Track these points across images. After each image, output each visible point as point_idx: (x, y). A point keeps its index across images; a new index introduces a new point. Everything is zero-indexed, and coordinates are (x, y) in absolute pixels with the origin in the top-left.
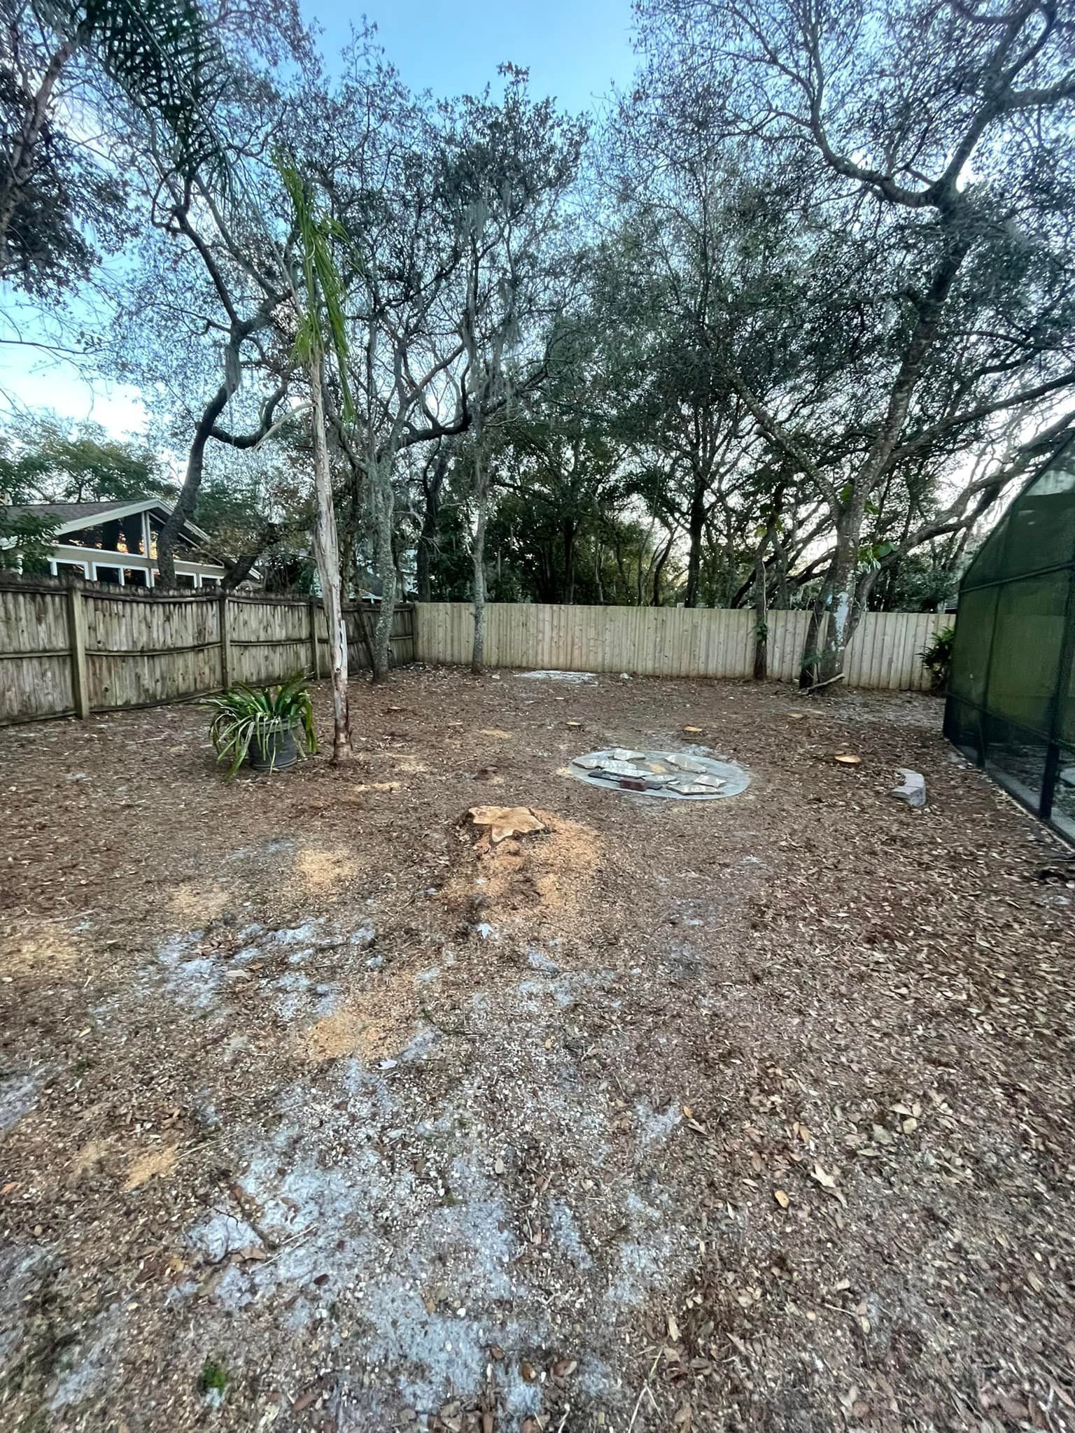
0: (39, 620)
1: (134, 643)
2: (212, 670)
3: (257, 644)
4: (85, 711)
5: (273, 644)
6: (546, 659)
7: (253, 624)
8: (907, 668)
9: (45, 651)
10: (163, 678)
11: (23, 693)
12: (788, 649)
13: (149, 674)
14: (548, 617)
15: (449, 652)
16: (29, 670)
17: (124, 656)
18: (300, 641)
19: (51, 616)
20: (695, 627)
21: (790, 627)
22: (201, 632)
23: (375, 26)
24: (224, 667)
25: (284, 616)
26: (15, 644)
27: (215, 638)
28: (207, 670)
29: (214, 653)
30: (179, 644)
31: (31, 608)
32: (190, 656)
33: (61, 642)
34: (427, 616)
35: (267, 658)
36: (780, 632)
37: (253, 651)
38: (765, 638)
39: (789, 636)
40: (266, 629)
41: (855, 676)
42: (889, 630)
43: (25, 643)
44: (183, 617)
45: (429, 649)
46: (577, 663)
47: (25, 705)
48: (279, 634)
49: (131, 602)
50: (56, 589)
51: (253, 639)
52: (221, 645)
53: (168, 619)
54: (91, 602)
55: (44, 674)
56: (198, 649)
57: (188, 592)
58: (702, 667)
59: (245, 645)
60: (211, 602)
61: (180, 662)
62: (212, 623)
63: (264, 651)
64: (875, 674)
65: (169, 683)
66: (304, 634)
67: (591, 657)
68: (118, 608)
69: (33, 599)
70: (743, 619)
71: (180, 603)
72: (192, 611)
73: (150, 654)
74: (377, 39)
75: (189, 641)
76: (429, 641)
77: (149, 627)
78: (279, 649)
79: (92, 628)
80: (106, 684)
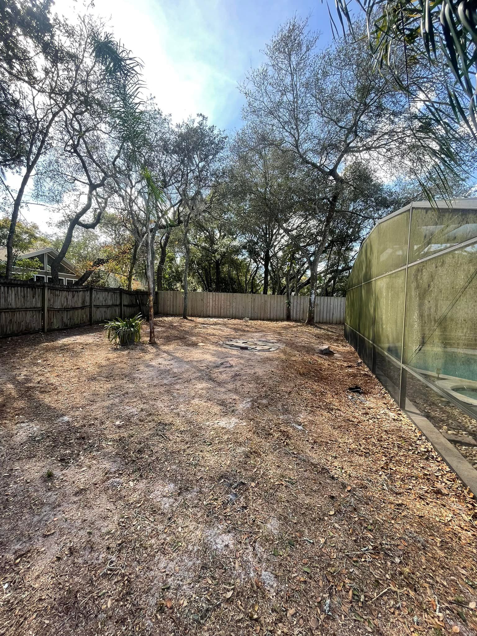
0: (33, 297)
1: (62, 306)
2: (87, 316)
3: (102, 306)
4: (46, 330)
5: (108, 307)
6: (211, 313)
7: (101, 299)
8: (338, 316)
9: (34, 308)
10: (70, 319)
11: (27, 323)
12: (298, 310)
13: (66, 317)
14: (211, 297)
15: (172, 310)
16: (29, 314)
17: (59, 310)
18: (117, 305)
19: (37, 296)
20: (266, 301)
21: (299, 301)
22: (83, 302)
23: (155, 97)
24: (90, 315)
25: (112, 296)
26: (26, 305)
27: (88, 304)
28: (85, 316)
29: (88, 310)
30: (76, 306)
31: (32, 292)
32: (80, 310)
33: (39, 305)
34: (163, 296)
35: (105, 312)
36: (295, 303)
37: (101, 309)
38: (290, 305)
39: (298, 305)
40: (105, 301)
41: (321, 319)
42: (332, 303)
43: (28, 305)
44: (78, 296)
45: (164, 308)
46: (222, 315)
47: (27, 327)
48: (110, 303)
49: (62, 291)
50: (39, 286)
51: (101, 304)
52: (90, 306)
53: (73, 297)
54: (49, 291)
55: (33, 316)
56: (82, 308)
57: (80, 287)
58: (269, 316)
59: (98, 307)
60: (87, 290)
61: (76, 312)
62: (88, 298)
63: (105, 309)
64: (328, 318)
65: (72, 321)
66: (118, 303)
67: (228, 312)
68: (57, 293)
69: (32, 290)
70: (282, 299)
71: (77, 291)
72: (81, 293)
73: (67, 309)
74: (155, 101)
75: (80, 305)
76: (164, 306)
77: (67, 299)
78: (109, 308)
79: (49, 300)
80: (52, 321)
